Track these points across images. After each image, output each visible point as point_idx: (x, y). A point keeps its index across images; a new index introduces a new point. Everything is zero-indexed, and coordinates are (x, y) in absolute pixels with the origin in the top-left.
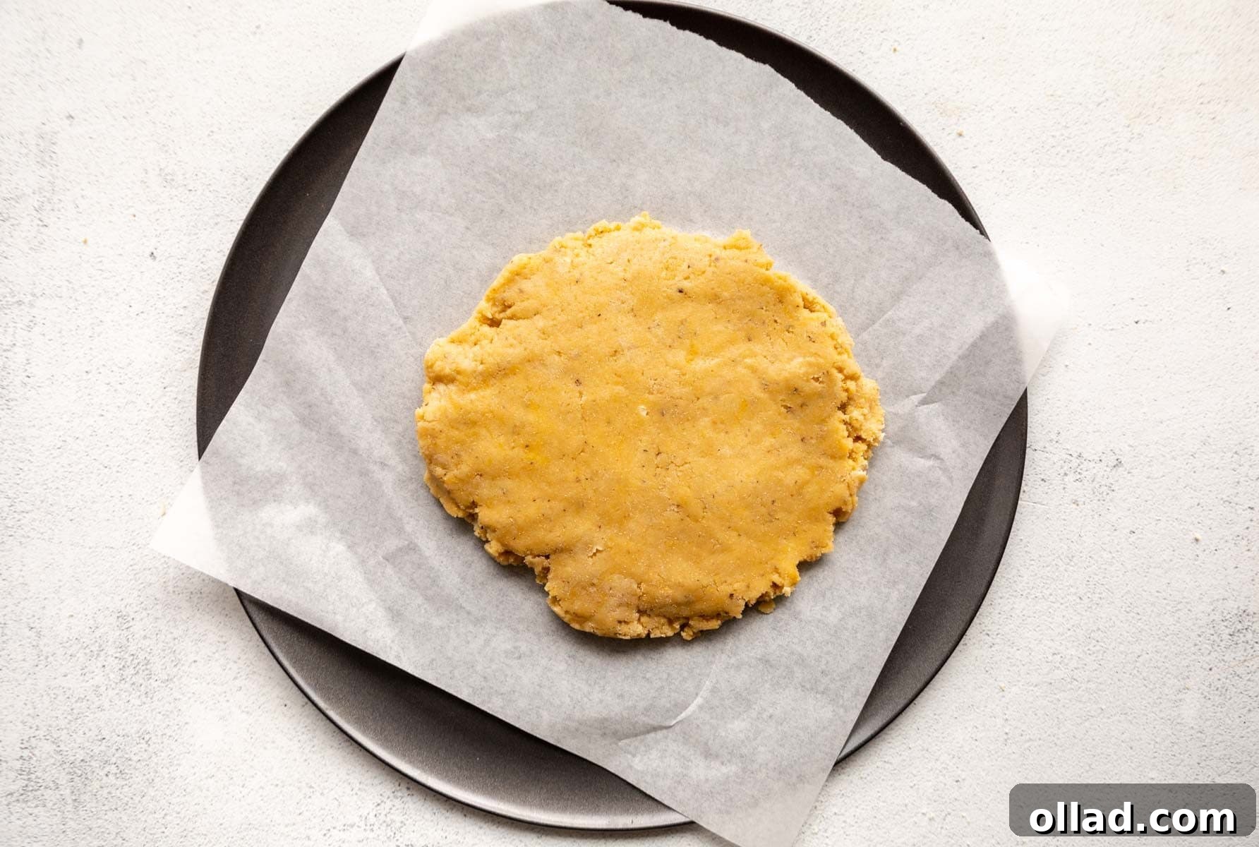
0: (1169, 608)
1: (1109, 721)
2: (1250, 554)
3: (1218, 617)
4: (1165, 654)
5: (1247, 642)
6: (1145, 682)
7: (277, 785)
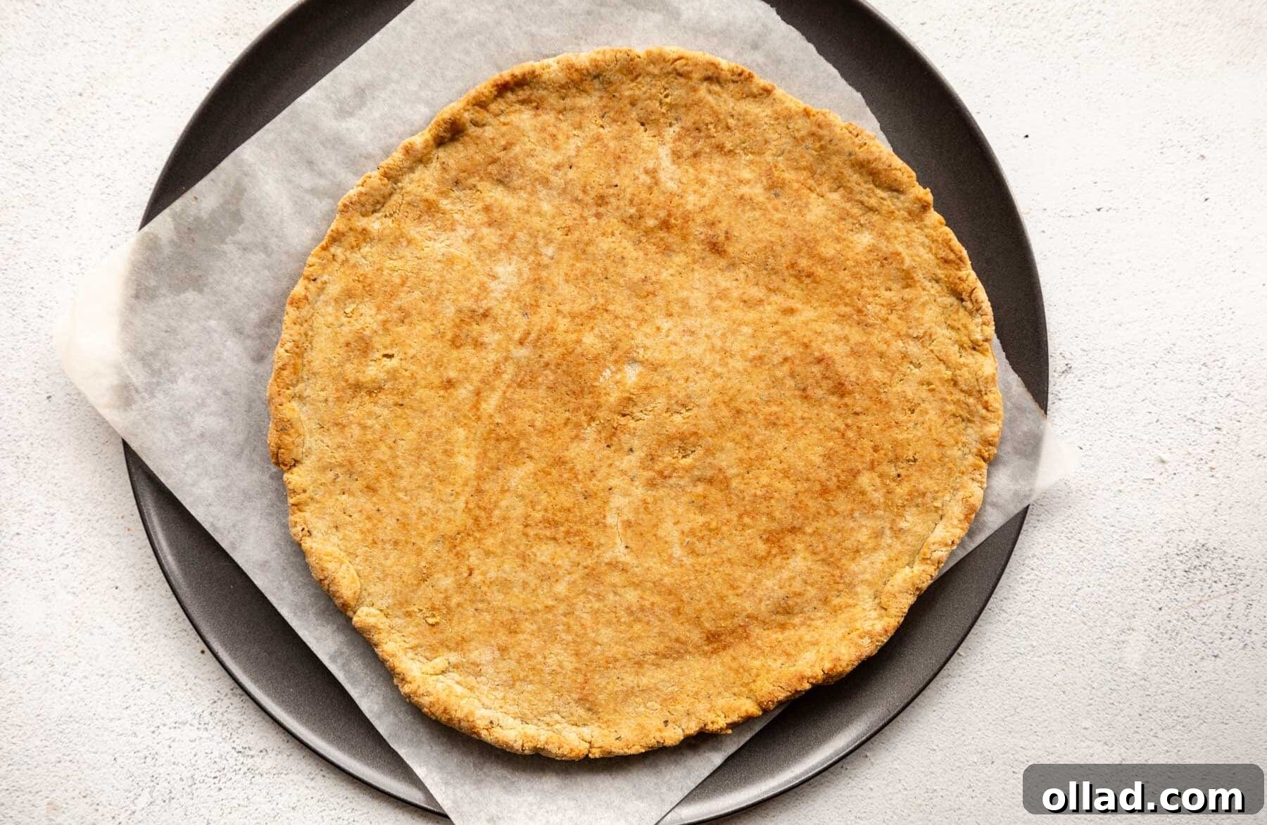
0: (1116, 536)
1: (1041, 660)
2: (1213, 481)
3: (1172, 550)
4: (1110, 588)
5: (1205, 581)
6: (1085, 619)
7: (103, 675)
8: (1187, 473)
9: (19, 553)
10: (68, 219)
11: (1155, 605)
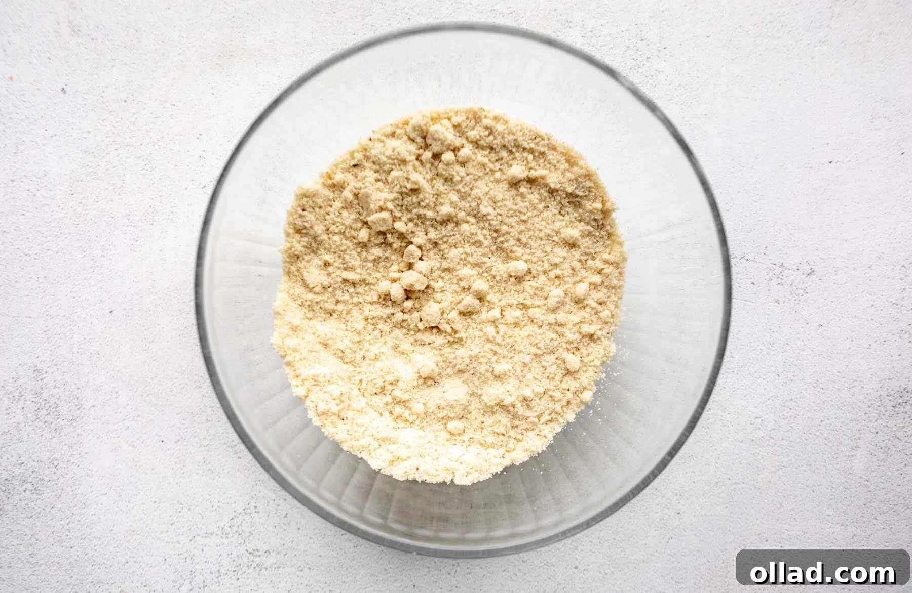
8: (893, 340)
9: (94, 419)
10: (120, 188)
11: (873, 430)
